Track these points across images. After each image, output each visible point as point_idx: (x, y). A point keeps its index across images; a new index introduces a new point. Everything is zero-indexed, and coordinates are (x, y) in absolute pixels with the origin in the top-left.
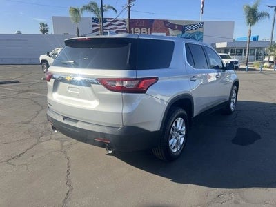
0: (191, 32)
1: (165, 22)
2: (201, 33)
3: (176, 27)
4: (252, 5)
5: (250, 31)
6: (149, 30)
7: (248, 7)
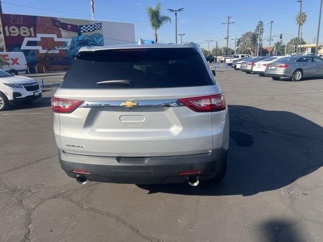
0: (89, 34)
1: (54, 21)
2: (101, 36)
3: (69, 27)
4: (154, 8)
5: (156, 34)
6: (32, 29)
7: (151, 9)
